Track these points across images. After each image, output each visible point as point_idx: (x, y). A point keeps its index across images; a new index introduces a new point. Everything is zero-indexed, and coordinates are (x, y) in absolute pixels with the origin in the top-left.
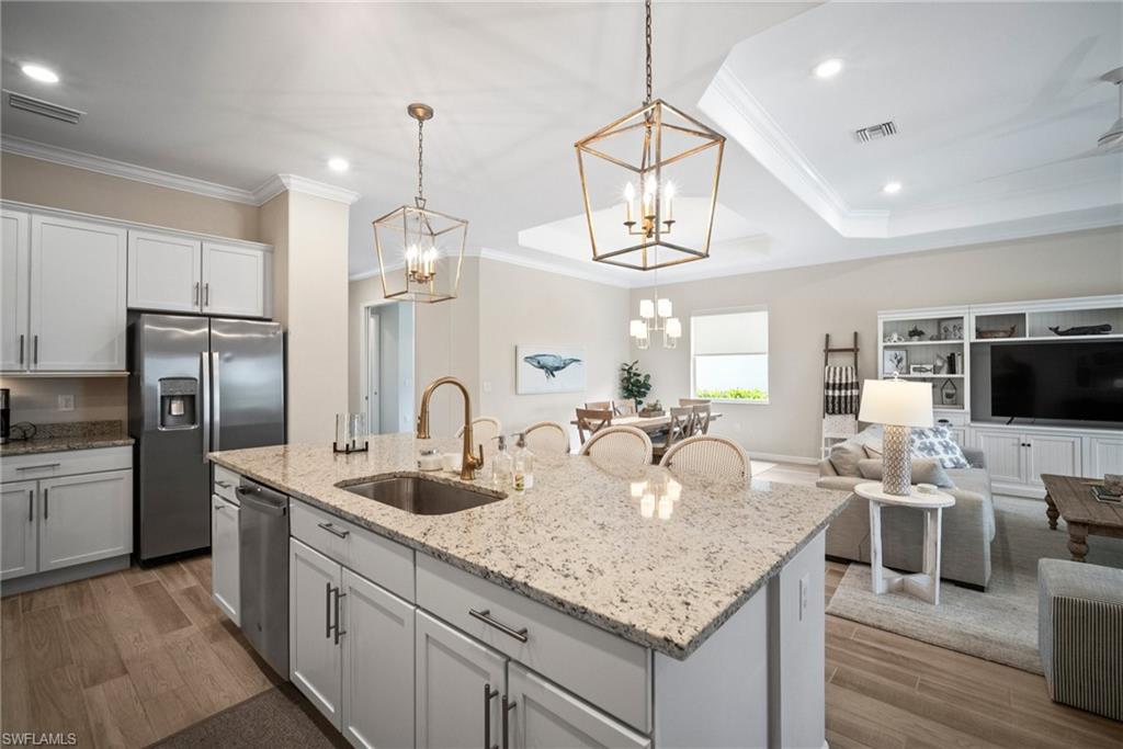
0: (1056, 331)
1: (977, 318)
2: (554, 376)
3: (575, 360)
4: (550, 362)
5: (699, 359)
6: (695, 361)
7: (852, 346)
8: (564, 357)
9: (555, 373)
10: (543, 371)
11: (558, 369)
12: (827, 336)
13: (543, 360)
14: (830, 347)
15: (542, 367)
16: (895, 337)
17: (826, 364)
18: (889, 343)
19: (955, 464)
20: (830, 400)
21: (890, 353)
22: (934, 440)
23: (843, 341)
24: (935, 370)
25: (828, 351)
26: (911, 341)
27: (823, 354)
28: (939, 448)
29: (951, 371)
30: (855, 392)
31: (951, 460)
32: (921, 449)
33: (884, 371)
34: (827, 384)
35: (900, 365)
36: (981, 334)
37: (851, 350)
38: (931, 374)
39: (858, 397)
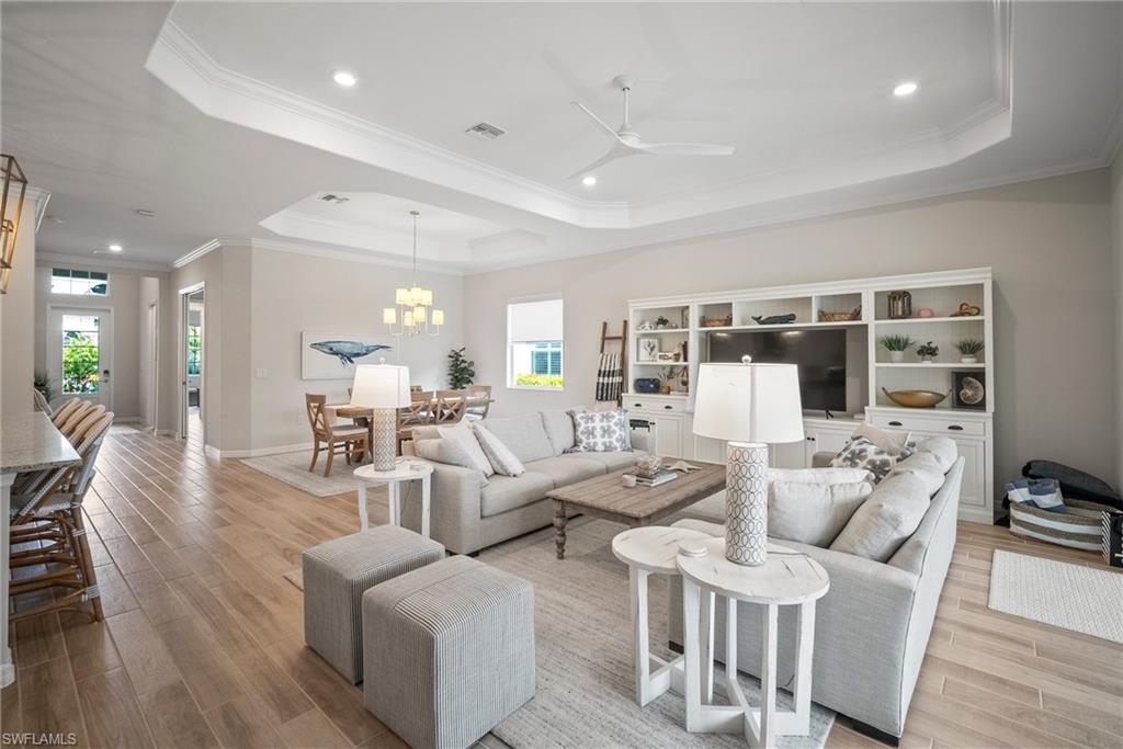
0: (758, 320)
2: (352, 362)
3: (383, 347)
4: (347, 349)
5: (516, 346)
6: (512, 347)
7: (621, 334)
8: (365, 344)
9: (353, 359)
10: (337, 358)
11: (357, 355)
12: (605, 324)
13: (336, 347)
14: (607, 335)
15: (337, 354)
16: (647, 325)
17: (602, 351)
18: (643, 331)
19: (606, 447)
20: (600, 387)
21: (644, 342)
22: (598, 424)
23: (615, 330)
24: (677, 357)
25: (604, 339)
26: (656, 328)
27: (600, 342)
28: (598, 432)
29: (686, 359)
30: (618, 379)
31: (604, 444)
32: (583, 433)
33: (640, 360)
34: (600, 371)
35: (653, 353)
36: (703, 322)
37: (619, 338)
38: (671, 362)
39: (622, 383)
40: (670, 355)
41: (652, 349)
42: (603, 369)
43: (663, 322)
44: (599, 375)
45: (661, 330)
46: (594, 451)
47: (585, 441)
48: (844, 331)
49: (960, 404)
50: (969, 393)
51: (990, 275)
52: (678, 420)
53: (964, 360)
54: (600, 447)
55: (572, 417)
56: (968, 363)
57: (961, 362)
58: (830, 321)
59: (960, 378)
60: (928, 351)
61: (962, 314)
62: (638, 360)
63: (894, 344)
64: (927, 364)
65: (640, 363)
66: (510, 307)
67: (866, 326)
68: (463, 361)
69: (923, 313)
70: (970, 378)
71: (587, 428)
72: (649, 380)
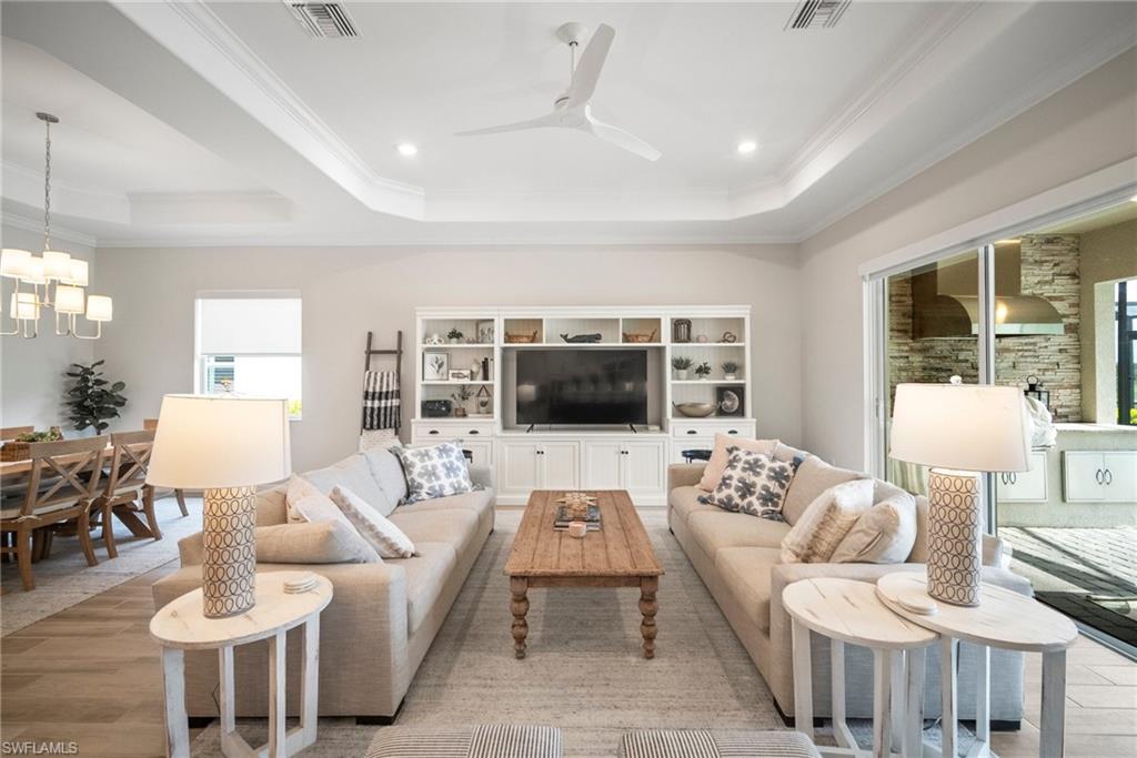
0: (565, 337)
1: (506, 321)
6: (201, 362)
7: (395, 348)
12: (369, 334)
14: (372, 349)
16: (436, 338)
17: (367, 368)
18: (428, 345)
19: (456, 489)
20: (369, 412)
21: (430, 357)
22: (437, 461)
23: (386, 341)
24: (472, 376)
25: (370, 352)
26: (450, 343)
27: (365, 356)
28: (441, 472)
29: (486, 377)
30: (395, 402)
31: (452, 485)
32: (421, 475)
33: (425, 378)
34: (367, 393)
35: (441, 370)
36: (509, 338)
37: (394, 352)
38: (467, 381)
39: (399, 407)
40: (467, 372)
41: (440, 366)
42: (371, 390)
43: (455, 335)
44: (366, 398)
45: (454, 344)
46: (442, 496)
47: (426, 486)
48: (646, 352)
49: (721, 413)
50: (728, 403)
51: (748, 311)
52: (486, 446)
53: (727, 377)
54: (448, 491)
55: (397, 456)
56: (730, 380)
57: (724, 379)
58: (633, 342)
59: (721, 392)
60: (703, 370)
61: (724, 341)
62: (423, 379)
63: (680, 364)
64: (704, 381)
65: (425, 382)
66: (199, 303)
67: (664, 348)
68: (98, 382)
69: (702, 339)
70: (729, 392)
71: (425, 468)
72: (439, 402)
